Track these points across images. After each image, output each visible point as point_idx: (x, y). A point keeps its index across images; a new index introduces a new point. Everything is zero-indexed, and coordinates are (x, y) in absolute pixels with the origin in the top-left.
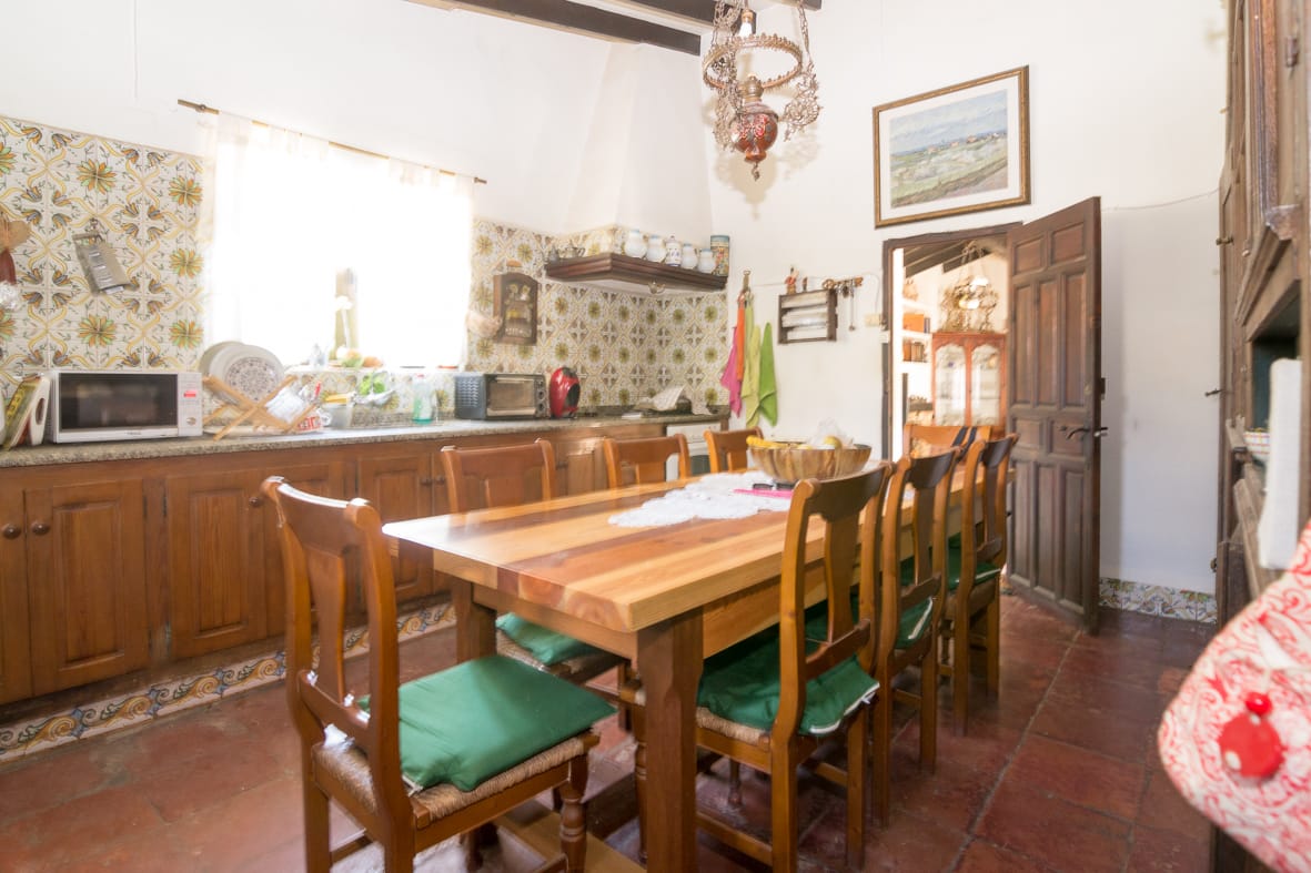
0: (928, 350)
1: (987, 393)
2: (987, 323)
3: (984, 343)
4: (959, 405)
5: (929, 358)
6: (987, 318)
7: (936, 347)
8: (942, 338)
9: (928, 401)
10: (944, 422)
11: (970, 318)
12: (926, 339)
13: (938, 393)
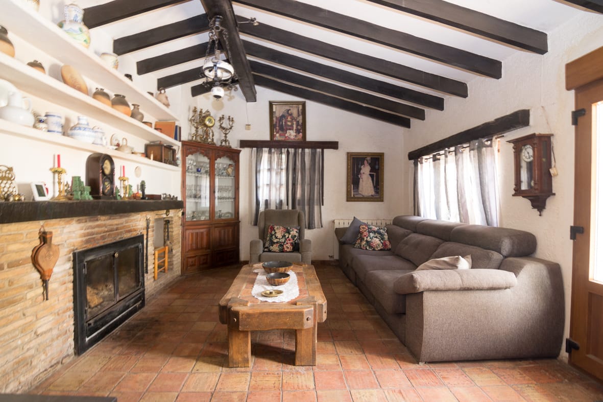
0: (179, 155)
1: (225, 195)
2: (226, 141)
3: (223, 156)
4: (205, 203)
5: (179, 162)
6: (226, 137)
7: (185, 154)
8: (190, 147)
9: (179, 199)
10: (193, 217)
11: (213, 135)
12: (177, 145)
13: (188, 193)
